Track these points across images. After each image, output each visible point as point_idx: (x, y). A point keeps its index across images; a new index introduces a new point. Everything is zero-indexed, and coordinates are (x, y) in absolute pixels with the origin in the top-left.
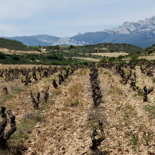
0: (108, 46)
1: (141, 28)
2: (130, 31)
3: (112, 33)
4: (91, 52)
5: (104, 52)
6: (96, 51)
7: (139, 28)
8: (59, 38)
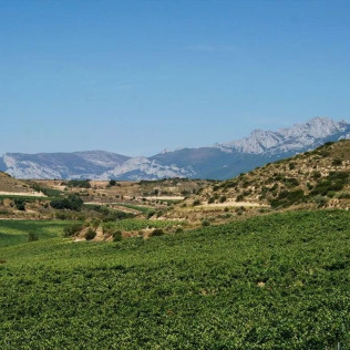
0: (179, 184)
1: (286, 143)
2: (264, 148)
3: (230, 151)
4: (146, 194)
5: (171, 194)
6: (156, 193)
7: (281, 142)
8: (126, 158)
